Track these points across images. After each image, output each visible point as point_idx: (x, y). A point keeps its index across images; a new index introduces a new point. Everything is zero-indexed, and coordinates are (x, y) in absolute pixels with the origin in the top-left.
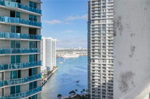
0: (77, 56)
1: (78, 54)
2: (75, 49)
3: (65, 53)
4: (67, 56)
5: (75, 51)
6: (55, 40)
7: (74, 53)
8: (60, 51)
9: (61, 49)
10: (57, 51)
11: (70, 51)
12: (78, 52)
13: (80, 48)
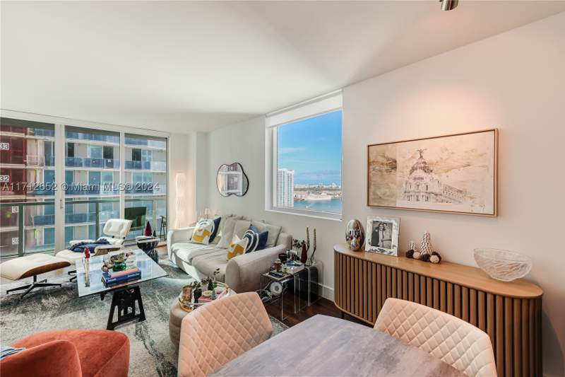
0: (329, 198)
1: (330, 195)
2: (325, 187)
3: (309, 193)
4: (312, 198)
5: (326, 189)
6: (293, 172)
7: (323, 194)
8: (301, 190)
9: (302, 187)
10: (296, 190)
11: (317, 191)
12: (331, 193)
13: (334, 186)
